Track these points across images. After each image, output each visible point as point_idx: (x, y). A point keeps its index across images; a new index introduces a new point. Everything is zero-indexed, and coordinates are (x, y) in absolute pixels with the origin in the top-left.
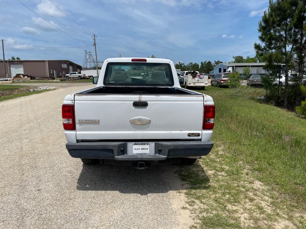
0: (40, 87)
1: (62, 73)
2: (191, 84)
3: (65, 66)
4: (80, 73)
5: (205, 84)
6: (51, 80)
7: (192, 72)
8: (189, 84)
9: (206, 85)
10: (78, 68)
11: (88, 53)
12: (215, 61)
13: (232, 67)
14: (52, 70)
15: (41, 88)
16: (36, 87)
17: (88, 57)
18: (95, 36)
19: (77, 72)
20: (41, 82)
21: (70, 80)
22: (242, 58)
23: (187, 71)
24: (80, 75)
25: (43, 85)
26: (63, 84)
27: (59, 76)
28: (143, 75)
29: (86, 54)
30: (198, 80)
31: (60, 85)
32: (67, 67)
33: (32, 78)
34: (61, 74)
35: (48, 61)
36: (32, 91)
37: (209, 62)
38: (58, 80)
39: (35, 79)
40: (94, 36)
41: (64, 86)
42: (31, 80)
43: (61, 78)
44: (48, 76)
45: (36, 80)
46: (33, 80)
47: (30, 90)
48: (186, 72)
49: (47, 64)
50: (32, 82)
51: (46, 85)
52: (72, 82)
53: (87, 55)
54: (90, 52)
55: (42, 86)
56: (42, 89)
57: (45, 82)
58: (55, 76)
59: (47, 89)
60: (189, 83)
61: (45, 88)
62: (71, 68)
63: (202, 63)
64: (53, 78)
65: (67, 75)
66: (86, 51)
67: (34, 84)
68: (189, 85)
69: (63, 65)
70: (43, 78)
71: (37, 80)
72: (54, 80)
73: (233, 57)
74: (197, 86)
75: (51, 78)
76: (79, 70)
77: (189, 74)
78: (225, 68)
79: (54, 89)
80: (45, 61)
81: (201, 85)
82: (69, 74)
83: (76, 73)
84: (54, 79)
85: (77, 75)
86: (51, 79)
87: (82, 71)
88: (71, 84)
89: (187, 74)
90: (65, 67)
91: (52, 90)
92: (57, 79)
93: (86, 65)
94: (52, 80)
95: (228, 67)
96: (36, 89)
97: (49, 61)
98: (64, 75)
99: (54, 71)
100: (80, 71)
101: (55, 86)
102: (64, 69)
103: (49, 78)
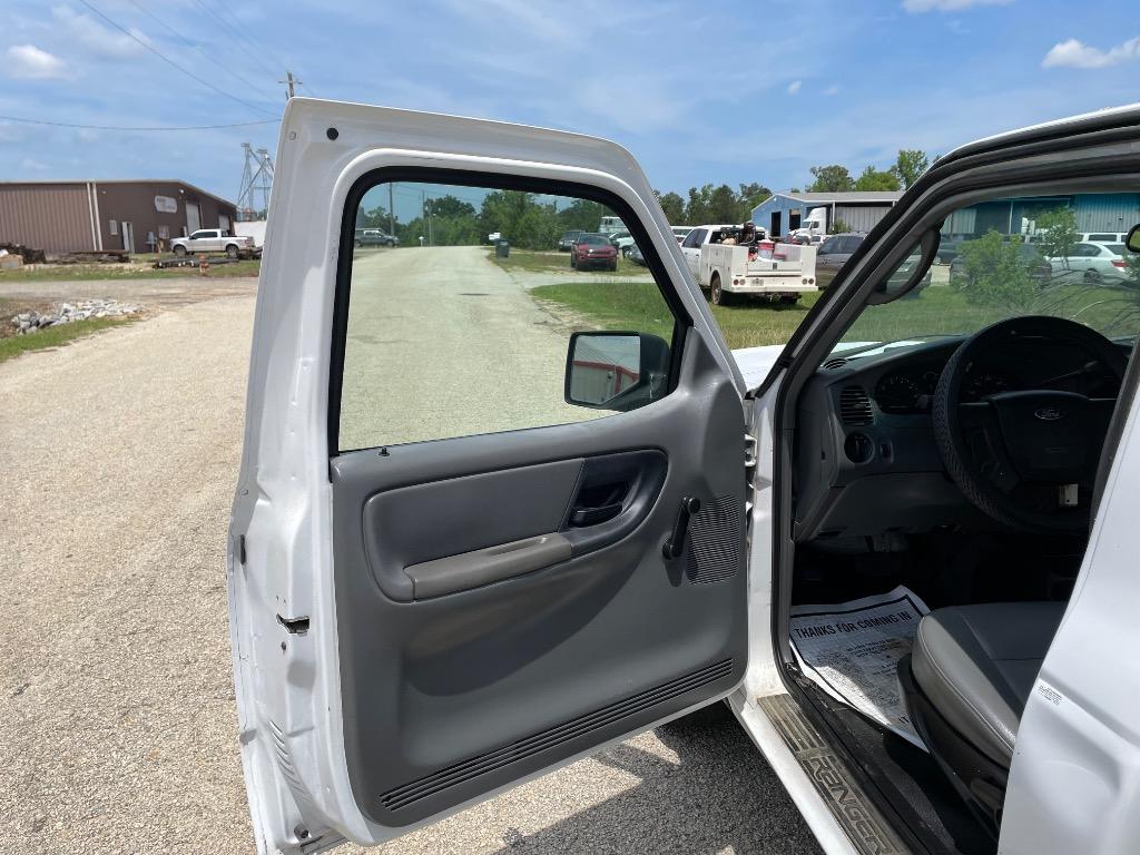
0: (65, 306)
1: (156, 234)
2: (743, 282)
3: (167, 204)
4: (230, 233)
5: (805, 281)
6: (114, 266)
7: (738, 231)
8: (736, 282)
9: (808, 285)
10: (220, 212)
11: (259, 155)
12: (743, 186)
13: (824, 209)
14: (113, 223)
15: (66, 311)
16: (45, 305)
17: (256, 168)
18: (294, 79)
19: (219, 231)
20: (68, 276)
21: (196, 266)
22: (843, 172)
23: (717, 228)
24: (231, 240)
25: (78, 293)
26: (170, 283)
27: (143, 247)
28: (498, 241)
29: (248, 157)
30: (775, 266)
31: (155, 291)
32: (175, 211)
33: (30, 256)
34: (151, 235)
35: (98, 185)
36: (23, 325)
37: (724, 191)
38: (141, 264)
39: (45, 262)
40: (290, 78)
41: (176, 296)
42: (27, 267)
43: (154, 257)
44: (101, 249)
45: (47, 266)
46: (32, 266)
47: (15, 320)
48: (712, 228)
49: (93, 197)
50: (29, 277)
51: (93, 295)
52: (204, 275)
53: (252, 160)
54: (263, 152)
55: (73, 297)
56: (74, 316)
57: (88, 277)
58: (127, 248)
59: (100, 315)
60: (734, 277)
61: (87, 314)
62: (192, 212)
63: (693, 192)
64: (120, 255)
65: (180, 241)
66: (247, 145)
67: (38, 289)
68: (736, 289)
69: (160, 201)
70: (78, 258)
71: (54, 266)
72: (126, 266)
73: (813, 170)
74: (770, 293)
75: (111, 254)
76: (224, 222)
77: (727, 241)
78: (794, 213)
79: (132, 319)
80: (85, 184)
81: (787, 285)
82: (187, 239)
83: (215, 235)
84: (124, 260)
85: (219, 241)
86: (115, 261)
87: (237, 226)
88: (205, 284)
89: (716, 237)
90: (168, 210)
91: (122, 323)
92: (136, 261)
93: (251, 199)
94: (119, 265)
95: (810, 209)
96: (42, 314)
97: (101, 186)
98: (167, 243)
99: (124, 224)
100: (231, 226)
101: (133, 297)
102: (164, 218)
103: (105, 256)
